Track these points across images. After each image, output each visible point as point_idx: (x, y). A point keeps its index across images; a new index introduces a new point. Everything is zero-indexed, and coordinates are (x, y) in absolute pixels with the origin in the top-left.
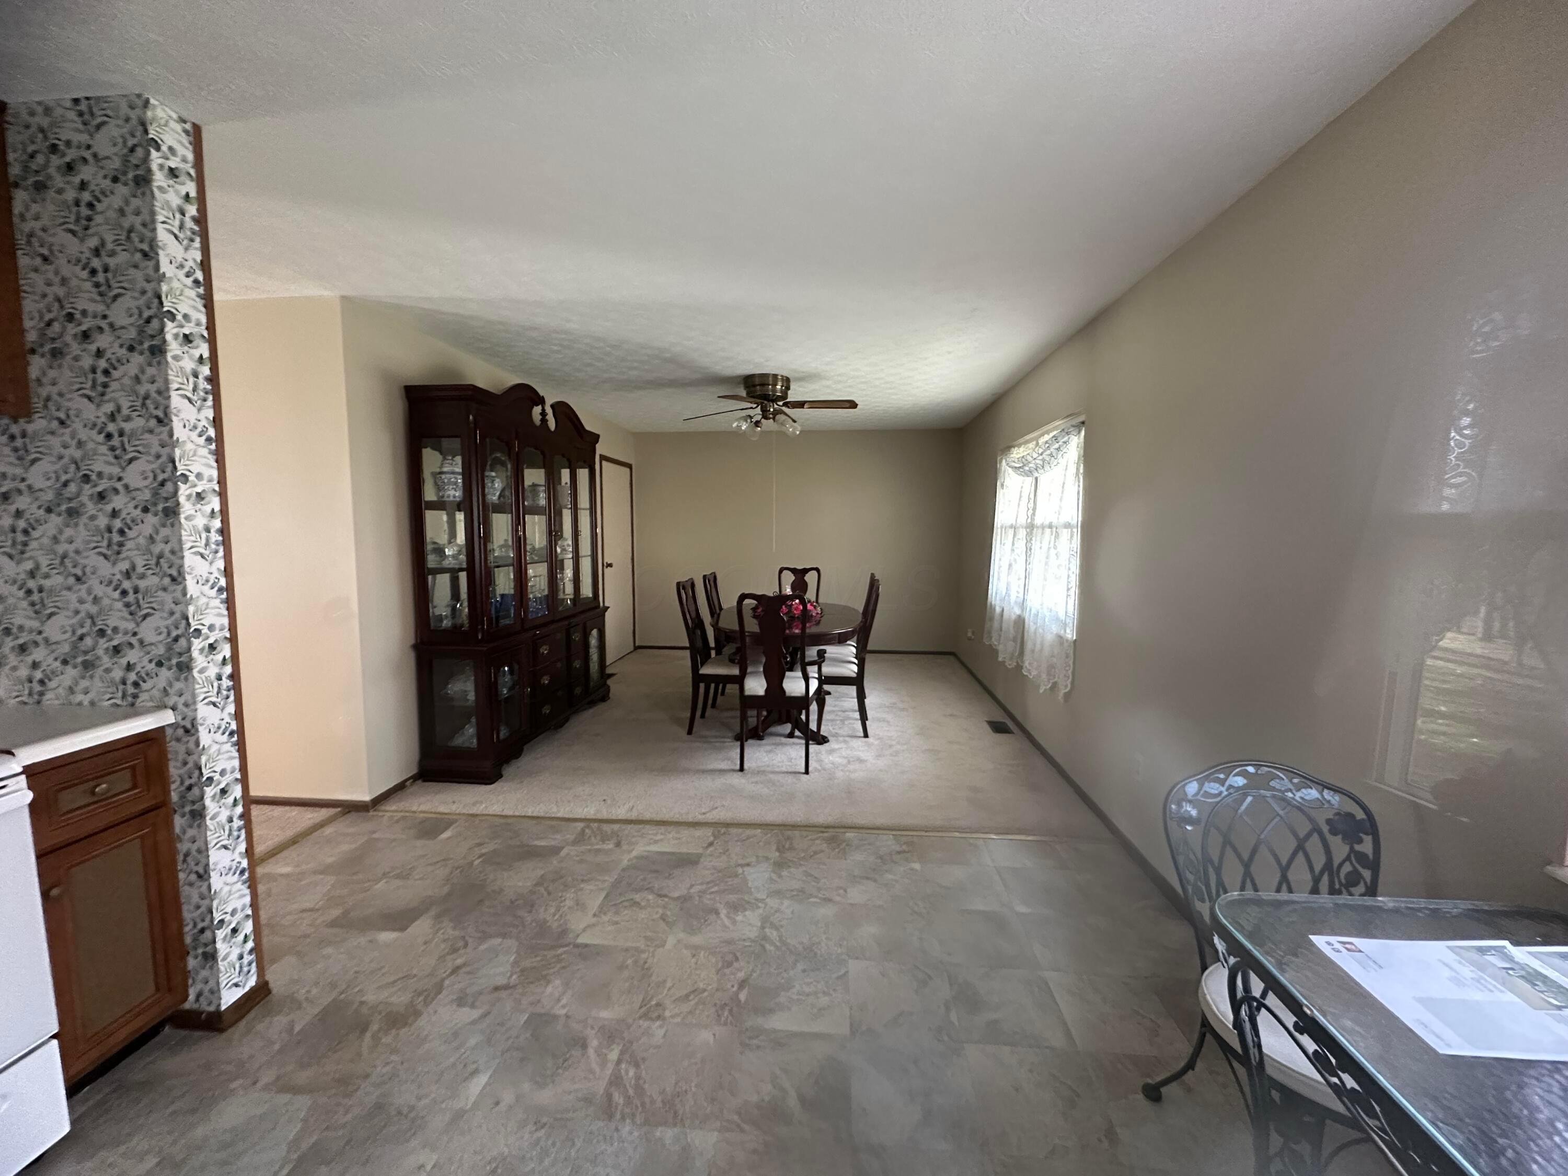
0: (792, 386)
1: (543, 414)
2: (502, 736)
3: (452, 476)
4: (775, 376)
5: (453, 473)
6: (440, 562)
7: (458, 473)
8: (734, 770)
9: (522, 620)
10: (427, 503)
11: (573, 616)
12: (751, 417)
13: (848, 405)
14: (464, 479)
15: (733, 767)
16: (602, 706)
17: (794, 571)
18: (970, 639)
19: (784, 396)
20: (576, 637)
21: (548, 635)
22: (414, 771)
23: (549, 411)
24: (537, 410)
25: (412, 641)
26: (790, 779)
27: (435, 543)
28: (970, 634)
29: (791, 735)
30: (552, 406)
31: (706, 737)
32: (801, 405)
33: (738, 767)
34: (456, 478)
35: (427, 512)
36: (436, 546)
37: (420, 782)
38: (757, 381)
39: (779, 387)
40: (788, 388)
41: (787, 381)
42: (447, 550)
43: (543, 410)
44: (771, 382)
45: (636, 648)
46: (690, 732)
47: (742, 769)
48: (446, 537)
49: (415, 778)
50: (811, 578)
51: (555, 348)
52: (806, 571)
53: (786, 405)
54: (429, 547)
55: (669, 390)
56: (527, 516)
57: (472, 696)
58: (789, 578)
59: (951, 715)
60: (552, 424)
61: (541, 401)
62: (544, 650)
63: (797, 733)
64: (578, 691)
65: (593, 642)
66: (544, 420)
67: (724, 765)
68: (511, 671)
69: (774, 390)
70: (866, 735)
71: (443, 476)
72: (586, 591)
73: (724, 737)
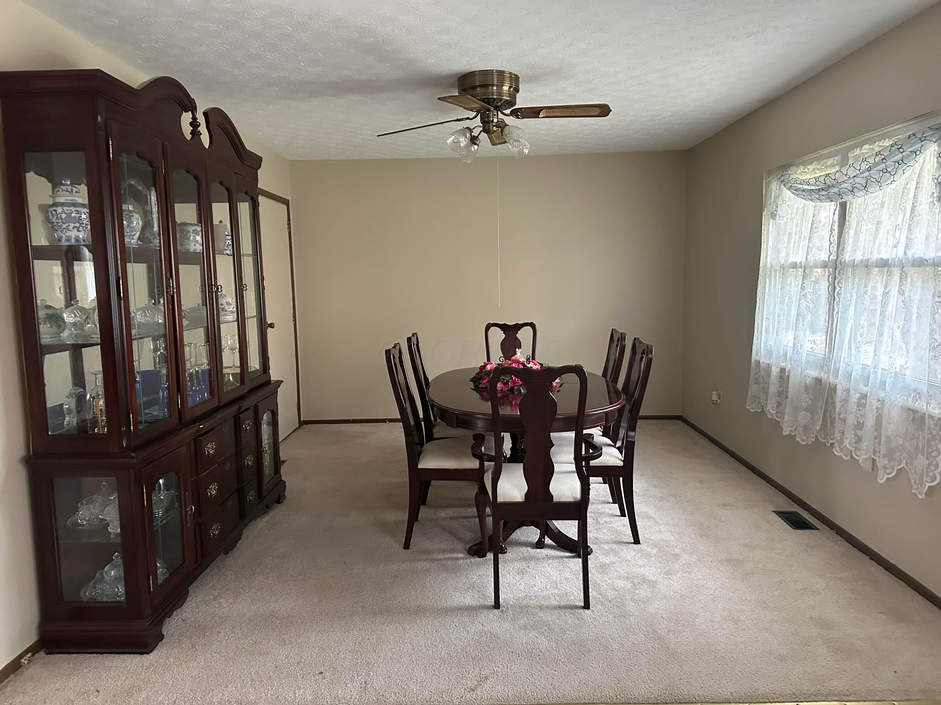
0: (522, 87)
1: (194, 124)
2: (161, 579)
3: (73, 209)
4: (501, 73)
5: (74, 205)
6: (58, 334)
7: (83, 206)
8: (487, 608)
9: (180, 412)
10: (34, 248)
11: (242, 398)
12: (471, 130)
13: (598, 111)
14: (91, 214)
15: (483, 602)
16: (278, 512)
17: (504, 327)
18: (715, 403)
19: (511, 103)
20: (247, 425)
21: (213, 429)
22: (32, 639)
23: (201, 119)
24: (187, 117)
25: (20, 451)
26: (569, 618)
27: (49, 307)
28: (714, 398)
29: (540, 545)
30: (205, 114)
31: (428, 552)
32: (534, 113)
33: (491, 601)
34: (78, 212)
35: (36, 262)
36: (50, 312)
37: (42, 654)
38: (478, 81)
39: (506, 88)
40: (517, 90)
41: (515, 79)
42: (65, 316)
43: (194, 118)
44: (495, 82)
45: (302, 423)
46: (407, 546)
47: (497, 605)
48: (62, 297)
49: (33, 650)
50: (524, 335)
51: (213, 27)
52: (518, 327)
53: (515, 113)
54: (41, 313)
55: (354, 97)
56: (180, 266)
57: (115, 529)
58: (498, 335)
59: (725, 505)
60: (205, 139)
61: (191, 107)
62: (210, 449)
63: (548, 541)
64: (251, 496)
65: (265, 429)
66: (195, 133)
67: (468, 600)
68: (167, 487)
69: (500, 93)
70: (637, 541)
71: (59, 210)
72: (254, 363)
73: (453, 551)
